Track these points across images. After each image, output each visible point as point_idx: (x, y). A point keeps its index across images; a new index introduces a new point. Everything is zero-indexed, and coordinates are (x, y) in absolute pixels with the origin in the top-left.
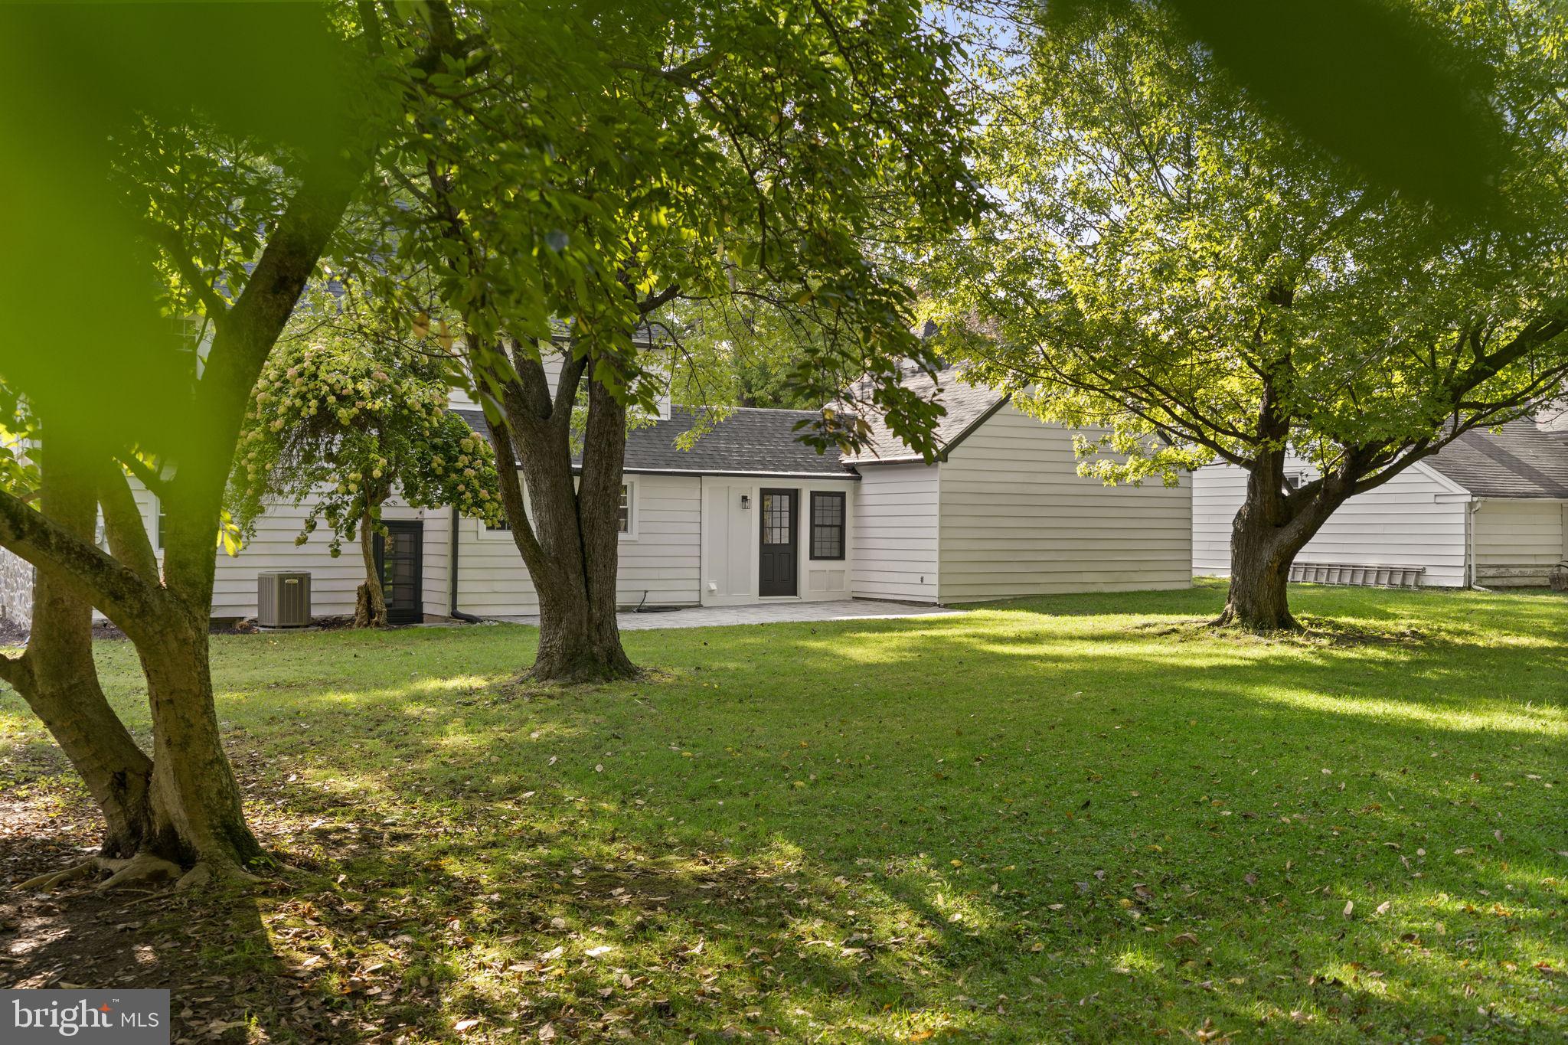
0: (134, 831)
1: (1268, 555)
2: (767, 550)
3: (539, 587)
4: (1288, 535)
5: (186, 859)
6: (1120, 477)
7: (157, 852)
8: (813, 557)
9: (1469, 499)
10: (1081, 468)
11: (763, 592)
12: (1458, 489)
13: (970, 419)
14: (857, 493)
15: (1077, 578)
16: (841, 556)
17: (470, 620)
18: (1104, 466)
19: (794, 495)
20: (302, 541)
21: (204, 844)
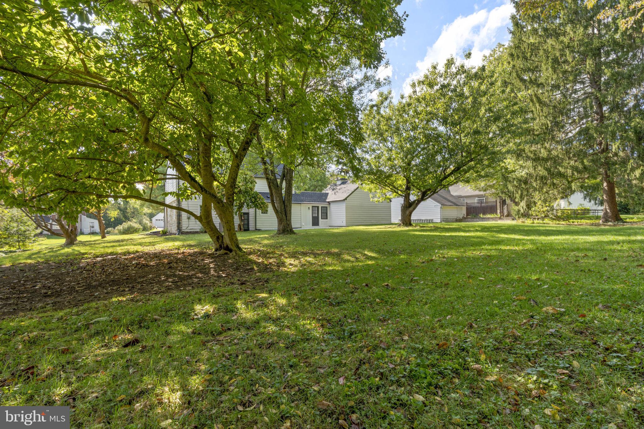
0: (221, 246)
1: (408, 213)
2: (313, 218)
3: (278, 218)
4: (411, 209)
5: (231, 251)
6: (379, 201)
7: (225, 249)
8: (322, 219)
9: (440, 206)
10: (371, 200)
11: (313, 225)
12: (438, 204)
13: (350, 192)
14: (329, 207)
16: (327, 218)
17: (259, 230)
18: (376, 199)
19: (318, 207)
21: (234, 248)
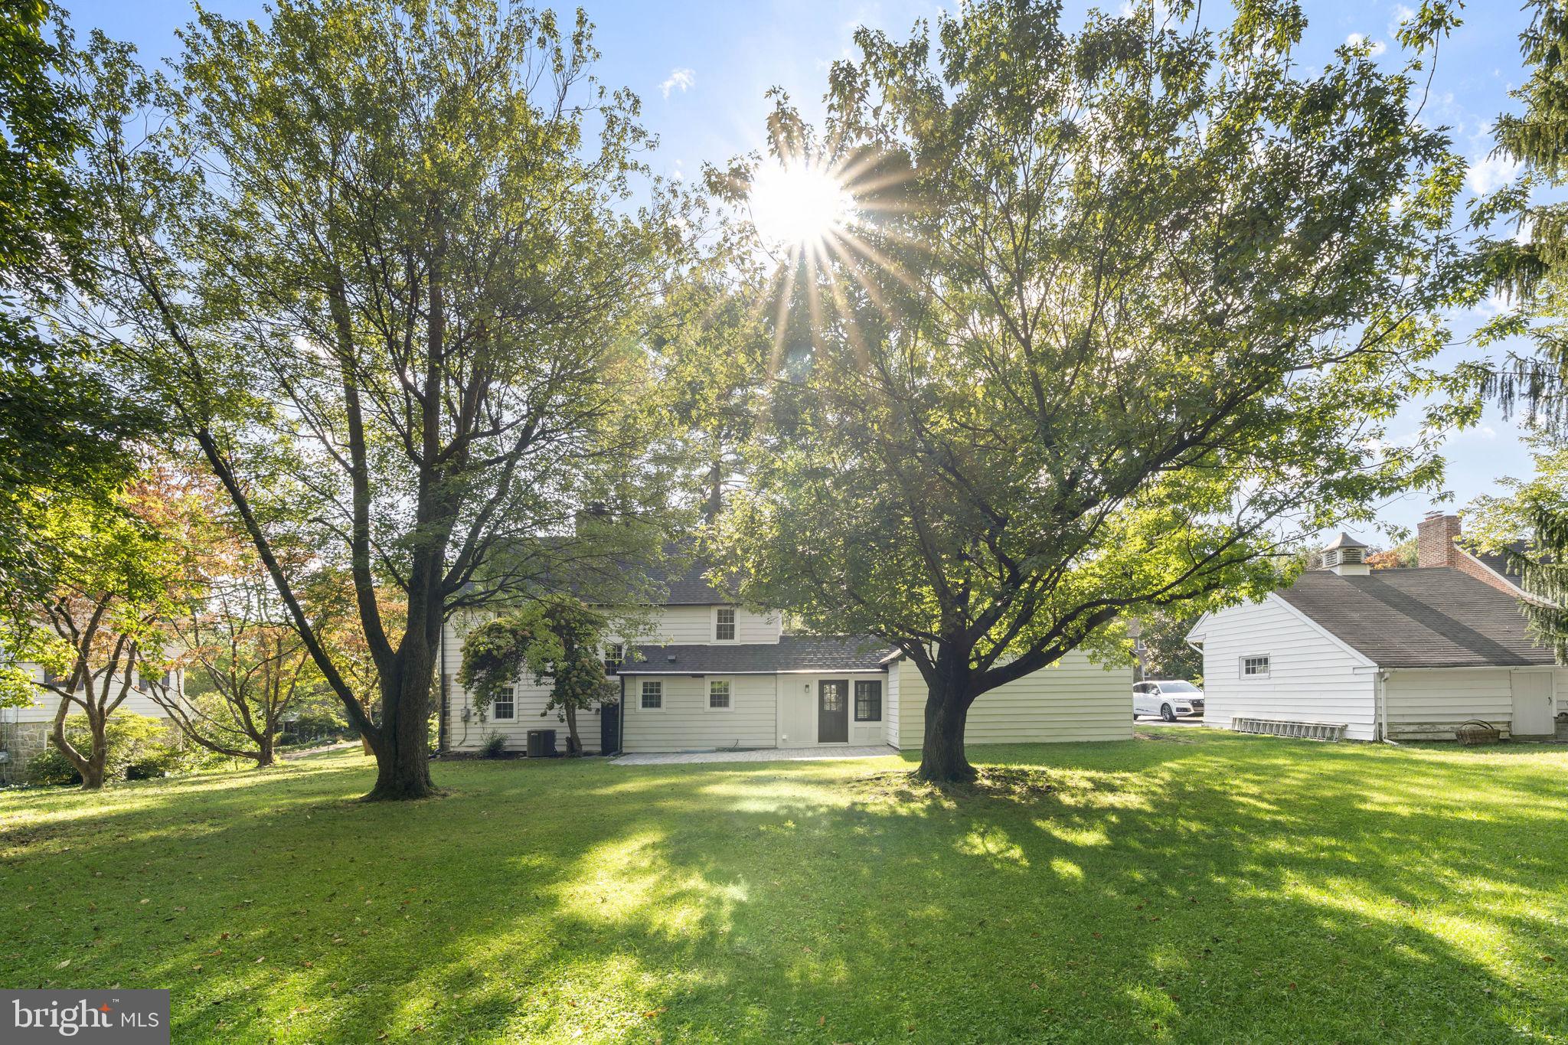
2: (824, 715)
8: (857, 719)
9: (1377, 670)
11: (821, 740)
12: (1368, 662)
14: (887, 681)
15: (1022, 733)
16: (879, 719)
19: (845, 683)
20: (544, 715)
